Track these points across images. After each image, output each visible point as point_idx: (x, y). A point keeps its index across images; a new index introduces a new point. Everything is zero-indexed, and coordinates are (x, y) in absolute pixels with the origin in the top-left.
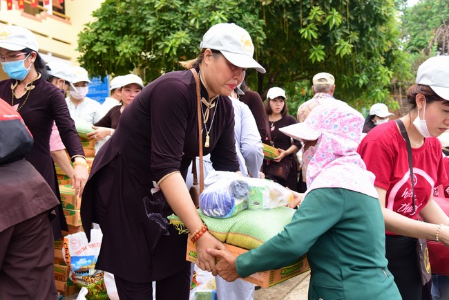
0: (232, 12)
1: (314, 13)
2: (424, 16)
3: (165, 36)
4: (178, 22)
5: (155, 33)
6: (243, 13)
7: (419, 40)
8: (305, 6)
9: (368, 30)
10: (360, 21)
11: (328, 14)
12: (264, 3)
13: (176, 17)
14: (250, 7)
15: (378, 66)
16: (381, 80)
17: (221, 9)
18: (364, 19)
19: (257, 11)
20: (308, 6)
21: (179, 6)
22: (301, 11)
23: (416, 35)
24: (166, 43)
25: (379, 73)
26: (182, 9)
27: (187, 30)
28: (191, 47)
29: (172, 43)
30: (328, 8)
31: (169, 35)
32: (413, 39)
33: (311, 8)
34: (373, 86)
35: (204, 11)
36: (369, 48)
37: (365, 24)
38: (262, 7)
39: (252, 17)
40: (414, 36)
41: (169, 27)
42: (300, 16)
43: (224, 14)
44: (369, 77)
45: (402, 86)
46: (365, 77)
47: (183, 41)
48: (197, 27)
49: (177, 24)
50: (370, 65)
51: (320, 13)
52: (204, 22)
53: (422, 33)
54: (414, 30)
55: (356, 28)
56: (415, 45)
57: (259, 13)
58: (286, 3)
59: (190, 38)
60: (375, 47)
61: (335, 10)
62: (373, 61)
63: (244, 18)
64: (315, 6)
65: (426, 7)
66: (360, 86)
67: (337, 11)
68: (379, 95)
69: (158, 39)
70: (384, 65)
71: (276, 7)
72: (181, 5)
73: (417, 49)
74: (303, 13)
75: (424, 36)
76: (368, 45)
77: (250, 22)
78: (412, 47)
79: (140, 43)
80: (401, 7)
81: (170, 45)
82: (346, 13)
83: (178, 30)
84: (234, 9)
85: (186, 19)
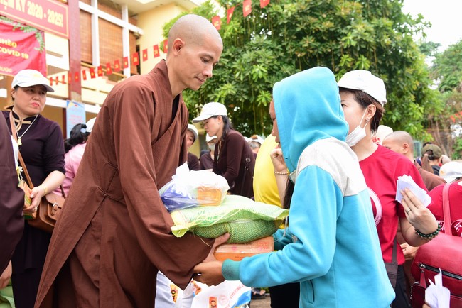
0: (271, 65)
1: (344, 60)
2: (454, 59)
3: (215, 89)
4: (226, 76)
5: (207, 87)
6: (281, 64)
7: (451, 80)
8: (336, 55)
9: (396, 73)
10: (388, 65)
11: (357, 60)
12: (299, 55)
13: (223, 72)
14: (287, 60)
15: (409, 103)
16: (413, 115)
17: (261, 63)
18: (392, 63)
19: (294, 63)
20: (339, 55)
21: (226, 63)
22: (333, 60)
23: (448, 75)
24: (215, 94)
25: (410, 109)
26: (229, 65)
27: (233, 83)
28: (237, 96)
29: (220, 94)
30: (357, 55)
31: (218, 88)
32: (445, 79)
33: (341, 56)
34: (406, 121)
35: (247, 66)
36: (399, 88)
37: (393, 67)
38: (298, 59)
39: (290, 68)
40: (447, 77)
41: (218, 81)
42: (333, 63)
43: (264, 67)
44: (402, 114)
45: (439, 121)
46: (397, 114)
47: (229, 92)
48: (242, 79)
49: (225, 78)
50: (402, 103)
51: (349, 60)
52: (247, 74)
53: (454, 74)
54: (446, 72)
55: (385, 71)
56: (448, 84)
57: (296, 64)
58: (319, 54)
59: (236, 89)
60: (404, 86)
61: (363, 57)
62: (404, 99)
63: (282, 68)
64: (345, 54)
65: (455, 51)
66: (394, 122)
67: (365, 57)
68: (412, 129)
69: (210, 92)
70: (415, 102)
71: (310, 58)
72: (228, 63)
73: (450, 88)
74: (335, 61)
75: (455, 76)
76: (398, 85)
77: (288, 71)
78: (445, 86)
79: (195, 97)
80: (433, 53)
81: (219, 96)
82: (374, 58)
83: (226, 83)
84: (272, 62)
85: (232, 73)
